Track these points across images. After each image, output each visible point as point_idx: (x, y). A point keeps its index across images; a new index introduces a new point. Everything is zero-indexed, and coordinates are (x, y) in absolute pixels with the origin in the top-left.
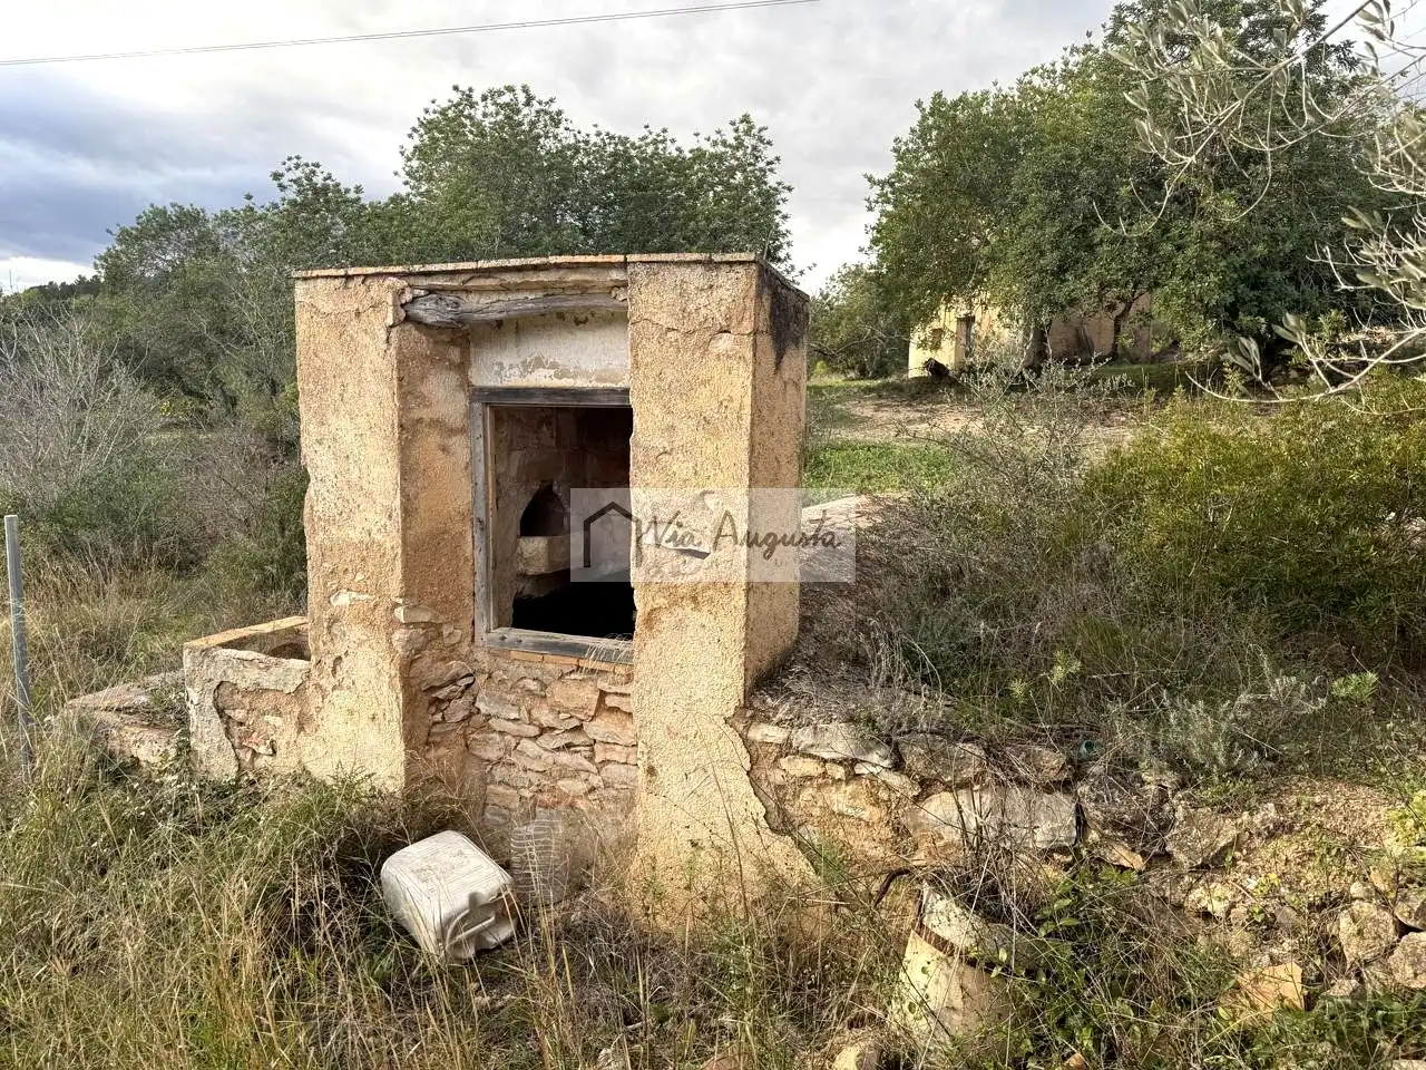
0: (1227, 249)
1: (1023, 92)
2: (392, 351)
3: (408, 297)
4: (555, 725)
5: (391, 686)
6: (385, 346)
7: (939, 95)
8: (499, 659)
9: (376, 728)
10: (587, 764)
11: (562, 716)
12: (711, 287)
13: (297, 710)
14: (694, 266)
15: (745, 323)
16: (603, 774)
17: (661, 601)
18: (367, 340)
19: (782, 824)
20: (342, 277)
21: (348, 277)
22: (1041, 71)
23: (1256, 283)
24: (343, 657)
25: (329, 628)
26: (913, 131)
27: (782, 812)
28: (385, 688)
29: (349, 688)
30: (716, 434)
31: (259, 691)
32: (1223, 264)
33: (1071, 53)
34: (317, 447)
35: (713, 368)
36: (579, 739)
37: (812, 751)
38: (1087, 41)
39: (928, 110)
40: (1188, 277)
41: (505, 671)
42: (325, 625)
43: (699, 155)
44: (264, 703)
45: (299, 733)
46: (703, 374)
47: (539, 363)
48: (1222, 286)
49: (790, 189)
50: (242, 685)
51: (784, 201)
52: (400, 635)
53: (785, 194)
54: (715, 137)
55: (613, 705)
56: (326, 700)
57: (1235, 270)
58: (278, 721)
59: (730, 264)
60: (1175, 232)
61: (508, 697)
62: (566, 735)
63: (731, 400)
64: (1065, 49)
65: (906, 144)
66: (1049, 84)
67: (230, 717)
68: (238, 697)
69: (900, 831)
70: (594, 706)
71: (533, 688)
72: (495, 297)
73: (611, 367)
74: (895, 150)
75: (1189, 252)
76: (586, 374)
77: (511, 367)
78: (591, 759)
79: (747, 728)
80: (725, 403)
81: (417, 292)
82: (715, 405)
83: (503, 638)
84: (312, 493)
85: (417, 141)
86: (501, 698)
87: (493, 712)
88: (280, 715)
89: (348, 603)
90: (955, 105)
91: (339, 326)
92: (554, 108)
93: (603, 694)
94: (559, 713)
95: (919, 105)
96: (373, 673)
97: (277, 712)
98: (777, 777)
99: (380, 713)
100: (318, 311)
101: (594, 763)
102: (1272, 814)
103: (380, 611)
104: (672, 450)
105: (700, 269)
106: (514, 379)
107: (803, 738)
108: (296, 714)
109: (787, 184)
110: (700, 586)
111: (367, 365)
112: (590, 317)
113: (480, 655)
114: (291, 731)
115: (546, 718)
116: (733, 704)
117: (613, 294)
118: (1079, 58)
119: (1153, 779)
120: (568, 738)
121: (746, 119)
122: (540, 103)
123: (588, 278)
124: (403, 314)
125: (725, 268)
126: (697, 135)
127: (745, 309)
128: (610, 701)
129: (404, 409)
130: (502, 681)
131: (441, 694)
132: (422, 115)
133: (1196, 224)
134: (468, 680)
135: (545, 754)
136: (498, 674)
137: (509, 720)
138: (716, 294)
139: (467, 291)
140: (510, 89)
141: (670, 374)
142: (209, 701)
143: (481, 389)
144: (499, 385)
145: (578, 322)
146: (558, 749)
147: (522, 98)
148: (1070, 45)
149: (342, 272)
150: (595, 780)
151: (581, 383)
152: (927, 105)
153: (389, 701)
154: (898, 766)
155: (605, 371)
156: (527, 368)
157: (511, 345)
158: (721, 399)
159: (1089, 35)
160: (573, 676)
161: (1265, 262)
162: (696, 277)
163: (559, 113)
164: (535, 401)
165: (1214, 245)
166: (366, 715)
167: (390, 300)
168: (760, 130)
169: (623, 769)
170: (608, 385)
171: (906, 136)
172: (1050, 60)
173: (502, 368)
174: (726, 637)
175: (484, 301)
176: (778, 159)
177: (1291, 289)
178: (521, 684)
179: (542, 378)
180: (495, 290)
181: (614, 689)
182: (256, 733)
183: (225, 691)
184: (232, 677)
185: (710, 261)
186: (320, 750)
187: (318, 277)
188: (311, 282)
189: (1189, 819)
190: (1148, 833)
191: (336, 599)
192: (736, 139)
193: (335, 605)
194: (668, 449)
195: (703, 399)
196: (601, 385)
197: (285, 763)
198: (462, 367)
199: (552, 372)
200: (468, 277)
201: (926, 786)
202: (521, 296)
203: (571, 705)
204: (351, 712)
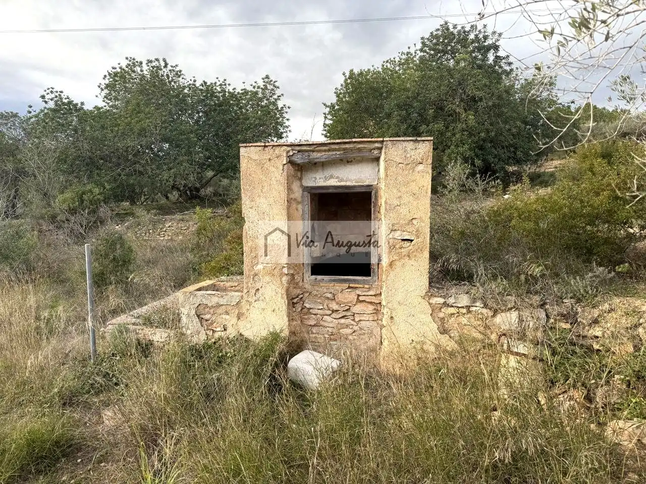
0: (471, 135)
1: (384, 69)
2: (285, 173)
3: (291, 153)
4: (339, 309)
5: (282, 298)
6: (282, 172)
7: (352, 71)
8: (315, 287)
9: (275, 315)
10: (353, 322)
11: (342, 305)
12: (416, 148)
13: (237, 312)
14: (409, 142)
15: (428, 160)
16: (359, 325)
17: (396, 258)
18: (274, 169)
19: (444, 331)
20: (263, 146)
21: (265, 146)
22: (389, 61)
23: (481, 148)
24: (260, 289)
25: (253, 278)
26: (342, 85)
27: (443, 326)
28: (279, 299)
29: (262, 300)
30: (417, 198)
31: (219, 306)
32: (470, 140)
33: (401, 55)
34: (250, 210)
35: (417, 176)
36: (348, 313)
37: (454, 305)
38: (408, 50)
39: (347, 77)
40: (457, 146)
41: (317, 291)
42: (252, 277)
43: (246, 92)
44: (220, 311)
45: (238, 320)
46: (413, 178)
47: (331, 177)
48: (470, 149)
49: (289, 108)
50: (210, 305)
51: (286, 112)
52: (285, 279)
53: (288, 110)
54: (254, 84)
55: (363, 299)
56: (251, 306)
57: (474, 143)
58: (227, 317)
59: (424, 141)
60: (451, 128)
61: (319, 301)
62: (343, 312)
63: (423, 186)
64: (399, 53)
65: (340, 90)
66: (393, 67)
67: (202, 318)
68: (207, 310)
69: (487, 327)
70: (356, 300)
71: (329, 296)
72: (324, 153)
73: (361, 177)
74: (335, 93)
75: (457, 136)
76: (350, 180)
77: (320, 178)
78: (354, 320)
79: (429, 299)
80: (421, 188)
81: (294, 152)
82: (417, 188)
83: (316, 279)
84: (247, 227)
85: (107, 81)
86: (315, 302)
87: (312, 307)
88: (228, 314)
89: (262, 268)
90: (359, 75)
91: (261, 165)
92: (178, 69)
93: (359, 296)
94: (340, 304)
95: (344, 74)
96: (274, 293)
97: (227, 313)
98: (441, 315)
99: (277, 308)
100: (251, 159)
101: (355, 322)
102: (608, 306)
103: (277, 270)
104: (400, 205)
105: (412, 143)
106: (321, 183)
107: (451, 301)
108: (237, 313)
109: (287, 106)
110: (411, 251)
111: (273, 179)
112: (353, 160)
113: (306, 286)
114: (234, 320)
115: (335, 307)
116: (424, 292)
117: (372, 152)
118: (404, 57)
119: (568, 302)
120: (345, 313)
121: (267, 77)
122: (172, 67)
123: (366, 146)
124: (288, 160)
125: (422, 142)
126: (244, 83)
127: (428, 156)
128: (361, 298)
129: (288, 194)
130: (316, 295)
131: (295, 301)
132: (110, 70)
133: (459, 126)
134: (301, 296)
135: (334, 320)
136: (315, 293)
137: (319, 309)
138: (418, 151)
139: (313, 151)
140: (157, 60)
141: (400, 178)
142: (193, 312)
143: (307, 187)
144: (314, 185)
145: (348, 162)
146: (340, 318)
147: (163, 64)
148: (401, 52)
149: (263, 144)
150: (356, 328)
151: (348, 184)
152: (348, 74)
153: (281, 303)
154: (486, 306)
155: (359, 179)
156: (326, 179)
157: (320, 171)
158: (420, 186)
159: (409, 48)
160: (346, 290)
161: (484, 140)
162: (410, 145)
163: (180, 71)
164: (330, 191)
165: (466, 133)
166: (270, 310)
167: (285, 154)
168: (275, 82)
169: (368, 322)
170: (360, 184)
171: (339, 87)
172: (393, 57)
173: (316, 179)
174: (421, 269)
175: (319, 155)
176: (282, 95)
177: (493, 150)
178: (324, 295)
179: (333, 182)
180: (325, 151)
181: (364, 294)
182: (216, 323)
183: (201, 308)
184: (205, 302)
185: (416, 140)
186: (249, 326)
187: (252, 146)
188: (249, 148)
189: (583, 311)
190: (570, 317)
191: (256, 267)
192: (264, 86)
193: (255, 269)
194: (399, 204)
195: (413, 187)
196: (357, 184)
197: (232, 333)
198: (300, 179)
199: (337, 180)
200: (316, 146)
201: (496, 312)
202: (334, 153)
203: (345, 301)
204: (263, 309)
